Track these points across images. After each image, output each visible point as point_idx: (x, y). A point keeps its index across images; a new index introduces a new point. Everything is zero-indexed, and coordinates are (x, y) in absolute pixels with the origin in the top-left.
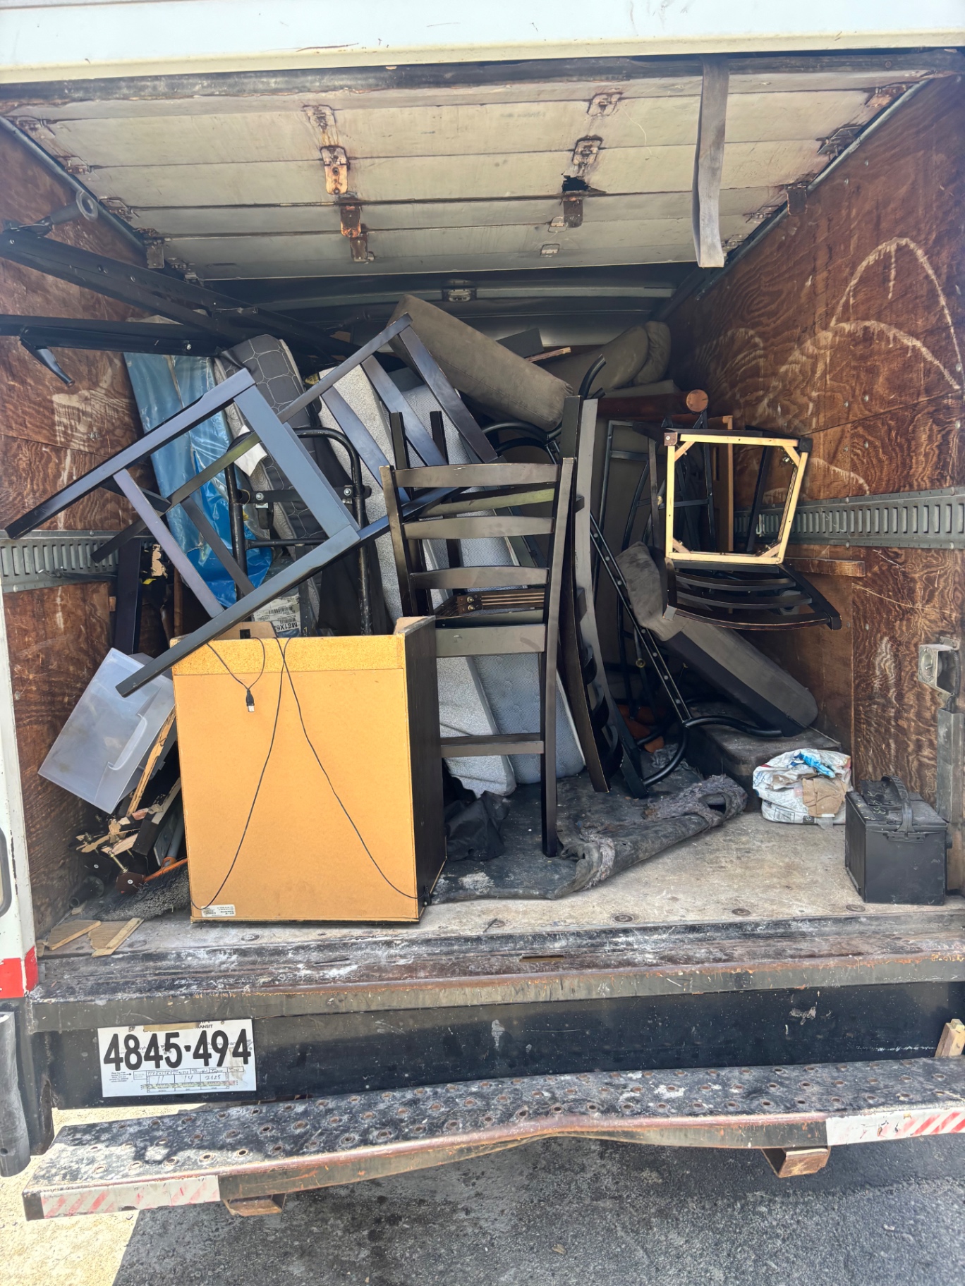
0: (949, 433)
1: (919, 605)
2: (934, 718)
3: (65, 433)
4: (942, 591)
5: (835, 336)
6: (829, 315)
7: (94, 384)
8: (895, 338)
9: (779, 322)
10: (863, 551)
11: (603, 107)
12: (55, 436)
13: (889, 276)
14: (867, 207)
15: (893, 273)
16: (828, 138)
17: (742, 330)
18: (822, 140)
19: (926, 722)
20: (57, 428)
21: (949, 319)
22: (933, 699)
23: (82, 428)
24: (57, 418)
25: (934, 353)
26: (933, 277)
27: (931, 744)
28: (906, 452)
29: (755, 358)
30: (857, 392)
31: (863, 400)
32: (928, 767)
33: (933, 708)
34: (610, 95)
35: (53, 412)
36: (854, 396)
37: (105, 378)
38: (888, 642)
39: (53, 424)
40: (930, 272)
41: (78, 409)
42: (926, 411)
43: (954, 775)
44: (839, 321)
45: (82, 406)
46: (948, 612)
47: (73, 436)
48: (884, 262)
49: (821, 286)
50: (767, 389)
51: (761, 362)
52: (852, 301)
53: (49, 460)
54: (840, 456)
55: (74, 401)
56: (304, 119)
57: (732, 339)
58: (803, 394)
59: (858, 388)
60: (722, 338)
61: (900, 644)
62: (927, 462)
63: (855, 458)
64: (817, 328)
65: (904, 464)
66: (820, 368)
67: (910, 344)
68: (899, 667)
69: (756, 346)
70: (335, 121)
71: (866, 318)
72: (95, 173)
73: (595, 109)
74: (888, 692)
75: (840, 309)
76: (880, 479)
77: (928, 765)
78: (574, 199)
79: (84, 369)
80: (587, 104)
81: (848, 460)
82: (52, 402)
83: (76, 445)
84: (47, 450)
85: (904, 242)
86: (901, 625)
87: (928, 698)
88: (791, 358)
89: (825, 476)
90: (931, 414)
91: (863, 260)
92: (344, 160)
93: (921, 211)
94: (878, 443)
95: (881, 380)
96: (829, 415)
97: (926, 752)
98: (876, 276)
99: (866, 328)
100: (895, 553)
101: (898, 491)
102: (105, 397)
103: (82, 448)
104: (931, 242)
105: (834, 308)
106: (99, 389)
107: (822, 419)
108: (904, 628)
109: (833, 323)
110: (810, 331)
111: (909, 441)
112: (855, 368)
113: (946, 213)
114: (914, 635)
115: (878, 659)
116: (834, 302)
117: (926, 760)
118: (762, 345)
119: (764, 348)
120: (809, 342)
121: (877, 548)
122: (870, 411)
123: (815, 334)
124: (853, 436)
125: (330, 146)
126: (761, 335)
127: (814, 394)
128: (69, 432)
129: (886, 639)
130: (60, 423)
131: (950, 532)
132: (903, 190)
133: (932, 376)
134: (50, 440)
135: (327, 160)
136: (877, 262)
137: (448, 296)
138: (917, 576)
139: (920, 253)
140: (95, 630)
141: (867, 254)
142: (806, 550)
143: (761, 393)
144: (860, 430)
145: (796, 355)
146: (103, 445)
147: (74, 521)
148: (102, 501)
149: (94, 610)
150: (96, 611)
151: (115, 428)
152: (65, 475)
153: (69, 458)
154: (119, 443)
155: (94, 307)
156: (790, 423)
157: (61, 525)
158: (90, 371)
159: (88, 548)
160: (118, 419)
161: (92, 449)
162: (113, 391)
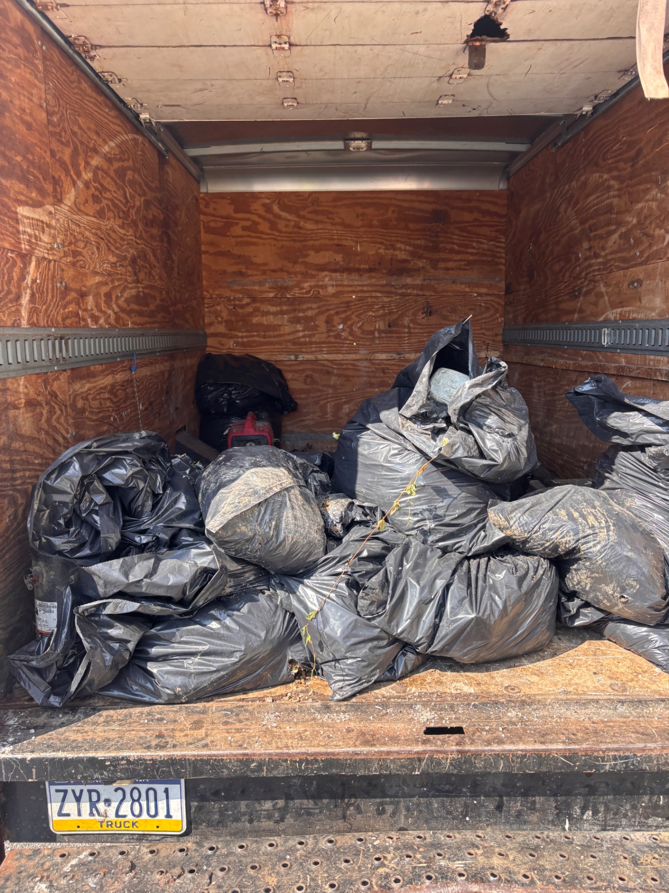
3: (29, 241)
7: (59, 201)
9: (636, 166)
12: (20, 243)
17: (597, 175)
20: (21, 236)
23: (46, 239)
24: (21, 228)
29: (608, 198)
35: (17, 221)
37: (68, 196)
39: (18, 233)
41: (42, 222)
45: (46, 219)
47: (37, 244)
50: (620, 224)
51: (615, 201)
53: (14, 264)
55: (39, 214)
57: (585, 183)
60: (574, 182)
69: (609, 188)
72: (62, 12)
79: (49, 187)
82: (16, 213)
83: (39, 252)
84: (13, 255)
88: (649, 197)
102: (69, 214)
103: (46, 256)
106: (63, 206)
118: (616, 187)
119: (619, 190)
126: (616, 178)
128: (33, 241)
130: (25, 232)
134: (15, 247)
137: (349, 146)
140: (55, 412)
143: (614, 227)
145: (654, 193)
146: (66, 255)
147: (37, 320)
148: (64, 303)
149: (54, 395)
150: (56, 397)
151: (77, 241)
152: (29, 280)
153: (33, 264)
154: (80, 254)
155: (60, 134)
156: (642, 252)
157: (24, 323)
158: (55, 190)
159: (50, 342)
160: (80, 233)
161: (55, 258)
162: (77, 208)
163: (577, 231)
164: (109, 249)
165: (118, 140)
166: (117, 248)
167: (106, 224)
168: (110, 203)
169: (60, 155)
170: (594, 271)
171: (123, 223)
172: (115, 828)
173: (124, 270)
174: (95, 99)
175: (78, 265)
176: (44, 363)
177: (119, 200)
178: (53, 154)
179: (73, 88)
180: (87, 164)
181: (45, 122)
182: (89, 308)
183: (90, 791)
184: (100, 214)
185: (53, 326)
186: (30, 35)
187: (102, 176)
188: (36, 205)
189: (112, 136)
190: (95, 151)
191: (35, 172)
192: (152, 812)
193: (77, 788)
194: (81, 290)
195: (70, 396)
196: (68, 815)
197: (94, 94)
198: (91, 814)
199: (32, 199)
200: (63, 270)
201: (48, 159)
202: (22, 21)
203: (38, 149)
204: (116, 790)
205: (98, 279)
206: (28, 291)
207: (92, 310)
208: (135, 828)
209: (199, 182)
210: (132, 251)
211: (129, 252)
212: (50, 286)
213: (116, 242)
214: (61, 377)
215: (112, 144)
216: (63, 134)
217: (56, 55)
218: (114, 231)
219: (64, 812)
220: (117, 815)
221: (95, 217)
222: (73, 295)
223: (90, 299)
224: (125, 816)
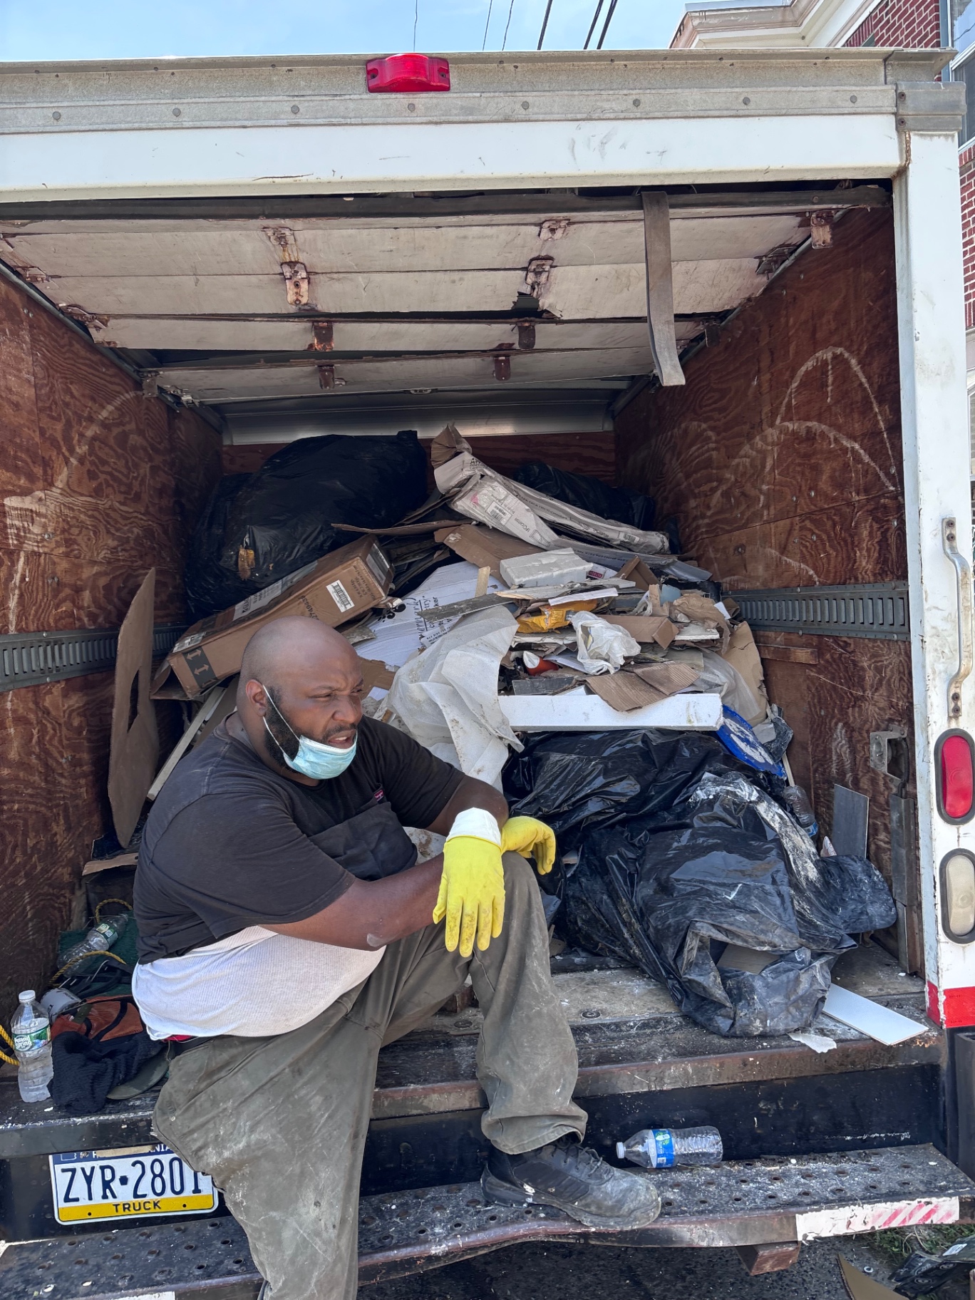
0: (888, 530)
1: (869, 693)
2: (887, 803)
3: (18, 535)
4: (889, 680)
5: (781, 433)
6: (774, 414)
7: (50, 484)
8: (836, 440)
9: (729, 418)
10: (815, 639)
11: (553, 231)
12: (8, 539)
13: (827, 381)
14: (803, 317)
15: (830, 379)
16: (766, 256)
17: (696, 423)
18: (760, 258)
19: (880, 807)
20: (9, 531)
21: (882, 425)
22: (885, 784)
23: (36, 529)
24: (8, 521)
25: (871, 455)
26: (866, 385)
27: (886, 828)
28: (850, 546)
29: (708, 451)
30: (803, 488)
31: (809, 495)
32: (885, 850)
33: (886, 793)
34: (560, 221)
35: (4, 515)
36: (800, 491)
37: (60, 477)
38: (843, 727)
39: (5, 526)
40: (864, 380)
41: (31, 511)
42: (865, 508)
43: (908, 859)
44: (783, 420)
45: (35, 507)
46: (895, 700)
47: (25, 537)
48: (822, 367)
49: (766, 386)
50: (720, 480)
51: (714, 454)
52: (794, 402)
53: (2, 563)
54: (790, 547)
55: (27, 503)
56: (265, 238)
57: (686, 431)
58: (754, 486)
59: (803, 484)
60: (676, 430)
61: (853, 730)
62: (869, 556)
63: (804, 550)
64: (765, 426)
65: (849, 558)
66: (769, 463)
67: (849, 446)
68: (853, 751)
69: (708, 439)
70: (295, 240)
71: (808, 419)
72: (53, 282)
73: (545, 234)
74: (845, 776)
75: (783, 409)
76: (828, 571)
77: (884, 849)
78: (527, 324)
79: (38, 471)
80: (537, 229)
81: (797, 551)
82: (3, 505)
83: (29, 546)
84: (0, 554)
85: (839, 351)
86: (853, 711)
87: (881, 783)
88: (742, 453)
89: (777, 566)
90: (871, 512)
91: (802, 365)
92: (304, 275)
93: (852, 324)
94: (824, 537)
95: (824, 477)
96: (778, 507)
97: (882, 836)
98: (815, 381)
99: (809, 429)
100: (845, 642)
101: (844, 583)
102: (60, 497)
103: (36, 549)
104: (862, 353)
105: (778, 408)
106: (54, 489)
107: (772, 511)
108: (857, 715)
109: (778, 421)
110: (757, 427)
111: (852, 536)
112: (799, 465)
113: (876, 327)
114: (866, 722)
115: (834, 744)
116: (778, 402)
117: (882, 844)
118: (714, 438)
119: (716, 442)
120: (758, 438)
121: (828, 636)
122: (815, 506)
123: (762, 431)
124: (802, 529)
125: (291, 262)
126: (713, 429)
127: (765, 487)
128: (22, 534)
129: (840, 725)
130: (12, 526)
131: (893, 625)
132: (835, 304)
133: (869, 476)
134: (3, 543)
135: (288, 275)
136: (814, 368)
138: (865, 665)
139: (853, 362)
140: (47, 732)
141: (806, 360)
142: (763, 636)
143: (715, 484)
144: (808, 523)
145: (746, 448)
146: (58, 545)
147: (26, 624)
148: (57, 601)
149: (47, 712)
150: (49, 713)
151: (71, 526)
152: (17, 578)
153: (22, 560)
154: (75, 542)
155: (50, 408)
156: (742, 514)
157: (12, 628)
158: (45, 472)
159: (41, 649)
160: (74, 517)
161: (46, 550)
162: (69, 490)
163: (683, 486)
164: (108, 532)
165: (118, 402)
166: (117, 530)
167: (104, 503)
168: (108, 477)
169: (51, 432)
170: (702, 533)
171: (125, 498)
172: (133, 1211)
173: (126, 554)
174: (89, 359)
175: (72, 555)
176: (34, 675)
177: (120, 472)
178: (42, 432)
179: (64, 353)
180: (82, 435)
181: (33, 397)
182: (86, 605)
183: (103, 1168)
184: (97, 493)
185: (44, 630)
186: (15, 305)
187: (100, 448)
188: (25, 493)
189: (109, 399)
190: (91, 419)
191: (23, 456)
192: (178, 1188)
193: (88, 1166)
194: (75, 585)
195: (64, 712)
196: (77, 1200)
197: (88, 355)
198: (105, 1197)
199: (20, 487)
200: (54, 563)
201: (37, 439)
202: (6, 293)
203: (26, 429)
204: (134, 1164)
205: (96, 569)
206: (17, 592)
207: (89, 607)
208: (157, 1209)
209: (220, 433)
210: (135, 530)
211: (132, 532)
212: (41, 584)
213: (117, 522)
214: (54, 690)
215: (110, 408)
216: (54, 407)
217: (44, 321)
218: (115, 510)
219: (71, 1196)
220: (136, 1196)
221: (91, 496)
222: (67, 591)
223: (87, 595)
224: (144, 1196)
